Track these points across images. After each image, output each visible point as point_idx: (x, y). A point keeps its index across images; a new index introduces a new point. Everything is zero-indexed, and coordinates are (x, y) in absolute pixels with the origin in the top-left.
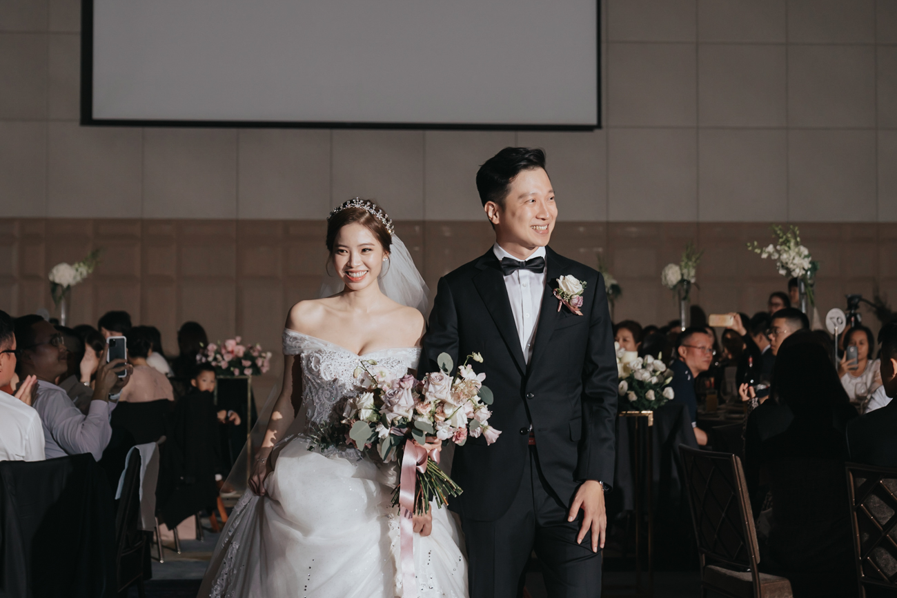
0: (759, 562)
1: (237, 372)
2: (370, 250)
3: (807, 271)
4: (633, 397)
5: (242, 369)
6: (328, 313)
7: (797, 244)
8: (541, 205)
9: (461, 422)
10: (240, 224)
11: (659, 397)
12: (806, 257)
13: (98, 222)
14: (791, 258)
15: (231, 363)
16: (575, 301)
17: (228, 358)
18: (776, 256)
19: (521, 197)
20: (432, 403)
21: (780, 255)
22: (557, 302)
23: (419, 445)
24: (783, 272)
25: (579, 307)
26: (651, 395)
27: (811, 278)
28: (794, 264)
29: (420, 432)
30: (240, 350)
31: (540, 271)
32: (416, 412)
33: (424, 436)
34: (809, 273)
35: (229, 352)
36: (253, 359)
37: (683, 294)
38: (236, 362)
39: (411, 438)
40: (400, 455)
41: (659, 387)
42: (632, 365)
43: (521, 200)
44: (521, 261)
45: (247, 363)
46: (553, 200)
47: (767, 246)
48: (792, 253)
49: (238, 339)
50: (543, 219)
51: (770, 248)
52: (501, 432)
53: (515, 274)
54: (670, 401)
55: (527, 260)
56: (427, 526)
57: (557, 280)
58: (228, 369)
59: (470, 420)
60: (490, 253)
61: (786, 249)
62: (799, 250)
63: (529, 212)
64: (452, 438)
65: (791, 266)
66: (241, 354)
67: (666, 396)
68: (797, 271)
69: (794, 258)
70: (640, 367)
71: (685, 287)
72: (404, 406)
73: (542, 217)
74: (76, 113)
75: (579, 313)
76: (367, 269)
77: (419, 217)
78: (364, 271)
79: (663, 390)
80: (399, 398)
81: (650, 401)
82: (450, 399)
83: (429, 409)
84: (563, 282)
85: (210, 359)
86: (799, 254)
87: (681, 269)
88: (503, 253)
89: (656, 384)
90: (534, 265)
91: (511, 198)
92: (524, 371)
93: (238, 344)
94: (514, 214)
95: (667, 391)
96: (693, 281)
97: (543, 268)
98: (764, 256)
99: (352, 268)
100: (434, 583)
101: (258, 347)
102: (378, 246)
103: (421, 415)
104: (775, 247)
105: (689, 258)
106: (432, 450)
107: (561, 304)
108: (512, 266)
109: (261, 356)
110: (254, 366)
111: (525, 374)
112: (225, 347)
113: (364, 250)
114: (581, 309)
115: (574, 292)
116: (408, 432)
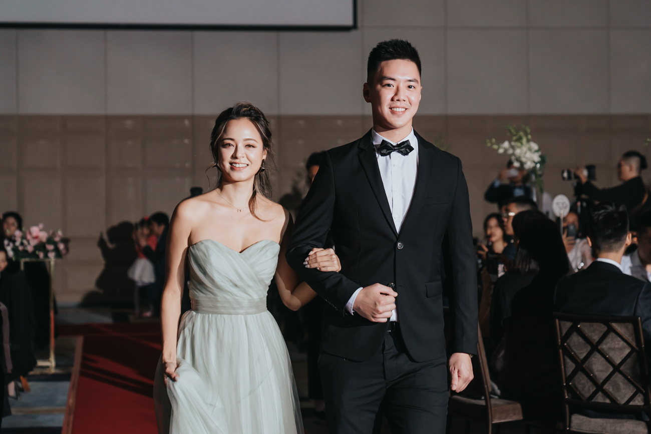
1: (41, 255)
3: (536, 164)
5: (46, 253)
7: (528, 141)
12: (536, 151)
14: (524, 152)
15: (36, 248)
17: (34, 243)
18: (511, 151)
21: (514, 150)
27: (540, 169)
28: (526, 158)
30: (44, 236)
34: (538, 165)
35: (34, 238)
36: (55, 244)
38: (41, 246)
45: (50, 247)
47: (503, 142)
48: (525, 149)
49: (41, 226)
51: (506, 144)
58: (34, 252)
61: (520, 145)
62: (530, 146)
65: (523, 160)
66: (44, 240)
68: (529, 163)
69: (526, 153)
85: (17, 244)
86: (530, 149)
93: (41, 230)
98: (501, 151)
104: (510, 143)
110: (57, 250)
112: (30, 233)
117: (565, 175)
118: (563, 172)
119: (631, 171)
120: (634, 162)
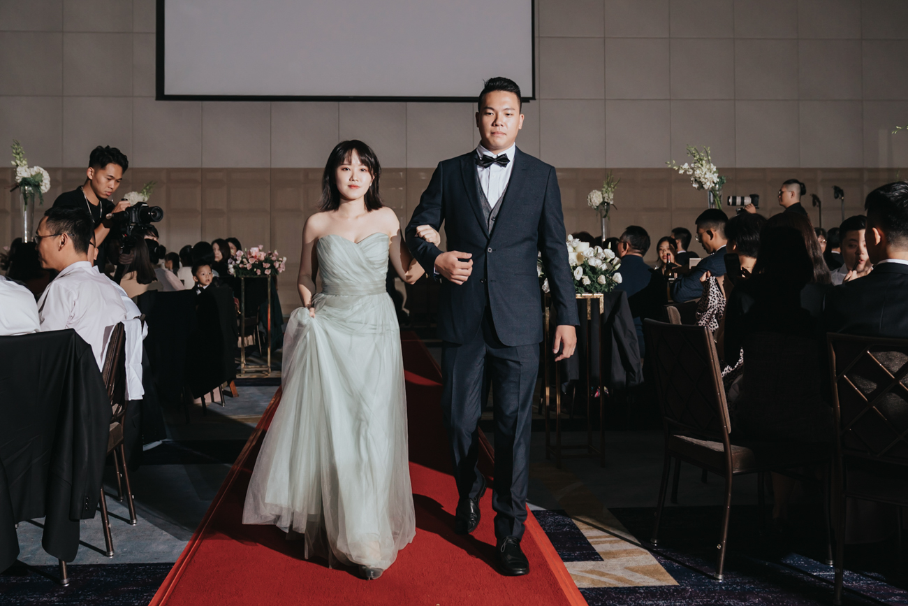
0: (730, 432)
1: (259, 272)
3: (715, 184)
4: (587, 281)
5: (263, 269)
7: (708, 162)
10: (272, 171)
11: (610, 282)
12: (714, 172)
13: (170, 171)
14: (703, 173)
15: (254, 265)
17: (252, 261)
18: (691, 172)
21: (694, 171)
24: (695, 186)
26: (602, 279)
27: (718, 190)
28: (706, 179)
30: (263, 256)
34: (717, 186)
35: (252, 257)
36: (272, 262)
37: (604, 213)
38: (259, 265)
41: (609, 273)
42: (585, 254)
45: (268, 265)
47: (683, 164)
48: (704, 169)
49: (261, 247)
51: (686, 166)
54: (619, 284)
58: (252, 269)
61: (700, 166)
62: (710, 167)
65: (703, 180)
66: (262, 258)
67: (616, 280)
68: (708, 184)
69: (705, 174)
70: (592, 255)
71: (606, 207)
74: (153, 91)
77: (403, 166)
79: (612, 275)
81: (601, 285)
85: (238, 262)
86: (710, 170)
87: (602, 194)
89: (606, 271)
93: (260, 251)
95: (617, 276)
96: (611, 203)
98: (681, 172)
101: (276, 252)
104: (689, 165)
105: (609, 185)
109: (279, 261)
110: (272, 267)
112: (250, 254)
117: (730, 200)
118: (729, 198)
119: (791, 196)
120: (795, 188)
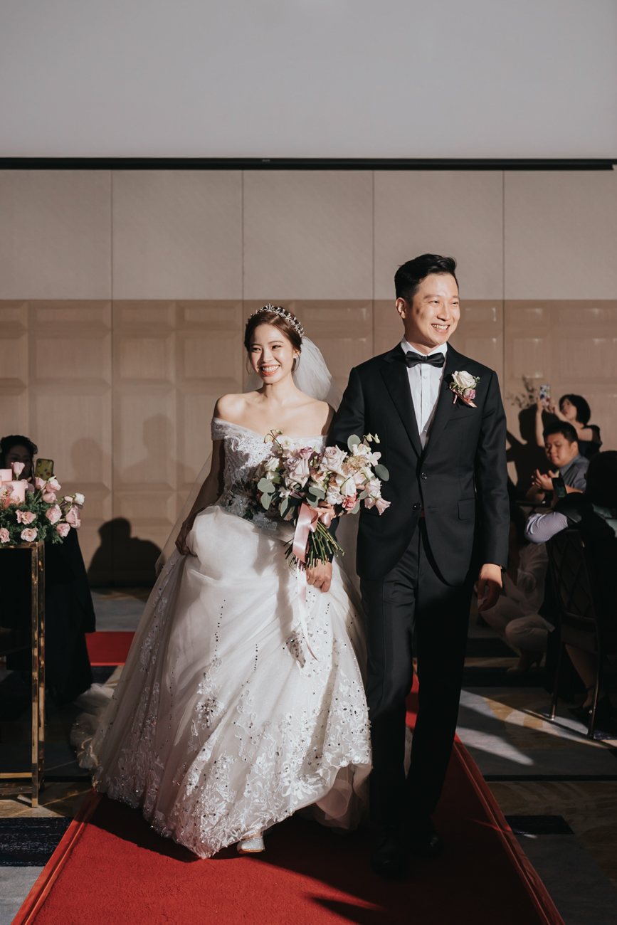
2: (280, 346)
6: (248, 405)
8: (444, 306)
9: (351, 491)
10: (115, 306)
16: (467, 393)
19: (426, 297)
20: (325, 473)
22: (452, 395)
23: (313, 508)
25: (471, 400)
29: (313, 498)
31: (440, 366)
32: (310, 479)
33: (317, 501)
39: (306, 502)
40: (296, 516)
43: (426, 300)
44: (424, 355)
46: (456, 305)
50: (443, 320)
52: (390, 503)
53: (417, 367)
55: (429, 355)
56: (326, 583)
57: (453, 375)
59: (359, 491)
60: (399, 348)
63: (431, 312)
64: (341, 504)
72: (300, 473)
73: (442, 317)
75: (472, 404)
76: (279, 364)
77: (367, 296)
78: (276, 366)
80: (296, 467)
82: (340, 472)
83: (322, 478)
84: (457, 377)
88: (409, 348)
90: (435, 360)
91: (419, 297)
92: (420, 454)
94: (418, 311)
97: (443, 363)
99: (264, 363)
100: (329, 629)
102: (287, 344)
103: (315, 482)
106: (324, 514)
107: (456, 396)
108: (416, 359)
111: (420, 455)
113: (274, 347)
114: (474, 401)
115: (466, 385)
116: (304, 496)
